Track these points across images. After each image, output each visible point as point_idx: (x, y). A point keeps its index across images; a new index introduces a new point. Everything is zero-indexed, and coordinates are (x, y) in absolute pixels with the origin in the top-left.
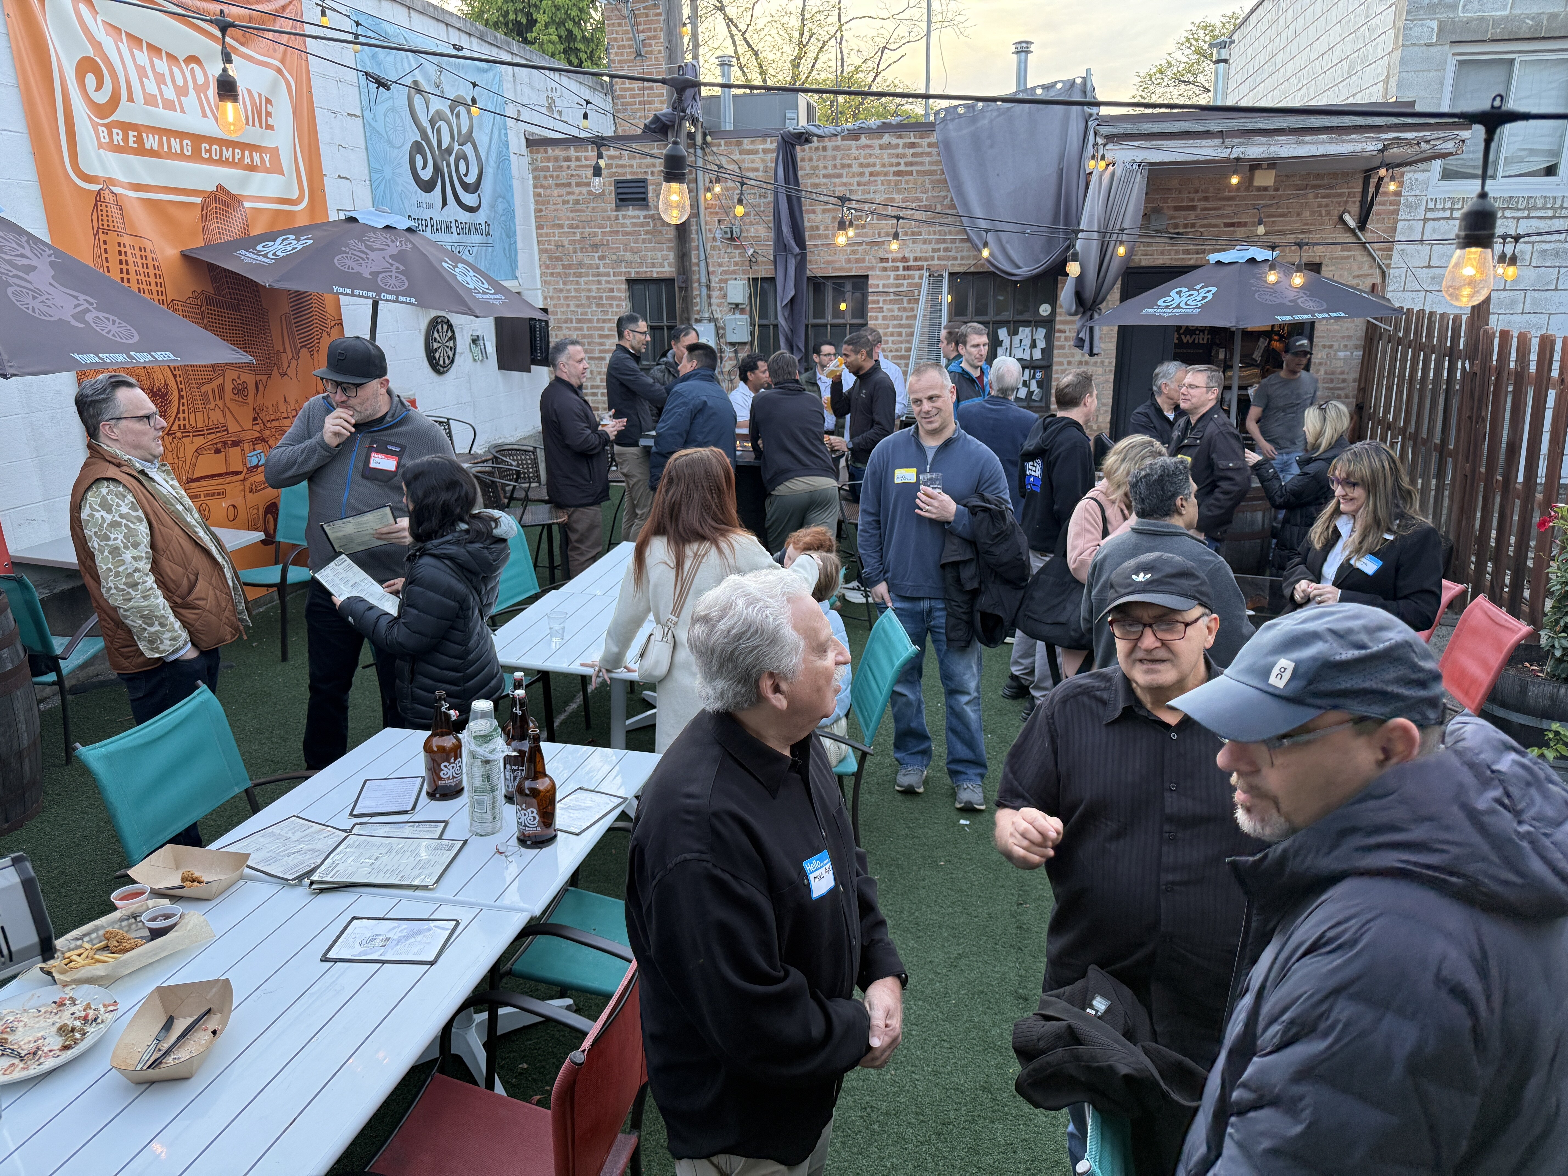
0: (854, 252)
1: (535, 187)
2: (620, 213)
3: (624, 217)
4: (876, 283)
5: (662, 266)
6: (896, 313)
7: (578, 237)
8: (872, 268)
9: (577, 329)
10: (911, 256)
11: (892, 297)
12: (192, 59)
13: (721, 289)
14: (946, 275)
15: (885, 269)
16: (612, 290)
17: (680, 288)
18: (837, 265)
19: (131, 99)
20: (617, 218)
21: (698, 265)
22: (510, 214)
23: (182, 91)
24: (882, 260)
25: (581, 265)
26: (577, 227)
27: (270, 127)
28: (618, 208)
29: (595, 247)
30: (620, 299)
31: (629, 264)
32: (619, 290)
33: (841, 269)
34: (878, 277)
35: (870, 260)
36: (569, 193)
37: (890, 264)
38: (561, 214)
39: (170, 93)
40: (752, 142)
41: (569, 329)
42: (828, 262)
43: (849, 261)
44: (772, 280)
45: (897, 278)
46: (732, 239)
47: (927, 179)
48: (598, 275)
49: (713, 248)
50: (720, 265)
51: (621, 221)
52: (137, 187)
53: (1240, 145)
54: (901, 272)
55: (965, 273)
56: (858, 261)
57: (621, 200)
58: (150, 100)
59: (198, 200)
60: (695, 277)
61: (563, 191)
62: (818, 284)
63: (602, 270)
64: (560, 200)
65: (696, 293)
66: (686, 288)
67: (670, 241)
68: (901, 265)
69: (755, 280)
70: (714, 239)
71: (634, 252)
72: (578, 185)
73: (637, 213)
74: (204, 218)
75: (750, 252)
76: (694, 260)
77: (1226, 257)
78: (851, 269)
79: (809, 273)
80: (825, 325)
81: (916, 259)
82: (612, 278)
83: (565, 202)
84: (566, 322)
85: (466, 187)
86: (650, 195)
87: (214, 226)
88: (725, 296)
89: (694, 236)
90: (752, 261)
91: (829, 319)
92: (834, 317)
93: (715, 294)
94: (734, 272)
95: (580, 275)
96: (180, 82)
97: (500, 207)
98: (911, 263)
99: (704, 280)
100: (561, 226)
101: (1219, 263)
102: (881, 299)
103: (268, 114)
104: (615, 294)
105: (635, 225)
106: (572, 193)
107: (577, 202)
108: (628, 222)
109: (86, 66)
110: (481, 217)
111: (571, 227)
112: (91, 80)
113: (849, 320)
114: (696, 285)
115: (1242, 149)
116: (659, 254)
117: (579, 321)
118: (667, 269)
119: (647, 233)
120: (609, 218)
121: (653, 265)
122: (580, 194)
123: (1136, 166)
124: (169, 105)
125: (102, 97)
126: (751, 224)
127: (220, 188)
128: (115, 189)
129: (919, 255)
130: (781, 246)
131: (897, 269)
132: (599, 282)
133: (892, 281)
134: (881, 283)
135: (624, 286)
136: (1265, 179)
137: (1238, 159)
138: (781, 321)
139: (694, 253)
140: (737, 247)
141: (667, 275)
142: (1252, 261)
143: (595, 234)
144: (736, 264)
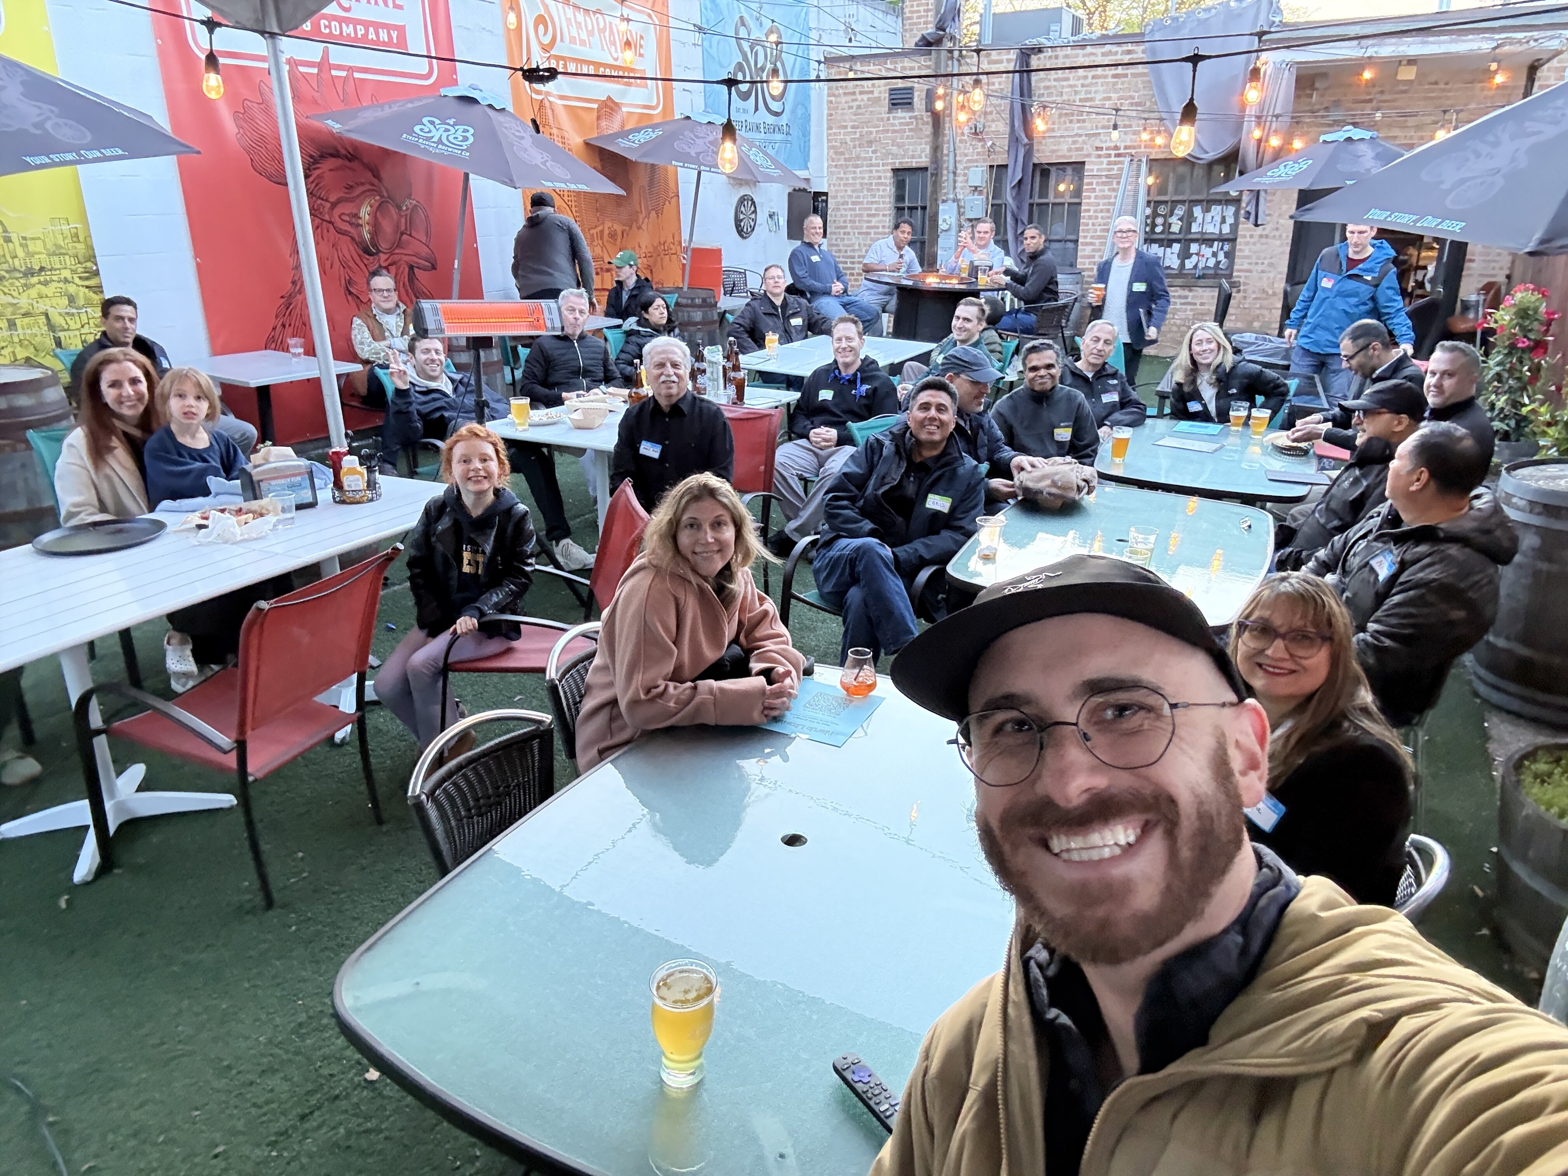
0: (1074, 142)
1: (829, 95)
2: (891, 115)
3: (894, 118)
5: (920, 157)
7: (858, 136)
9: (851, 209)
12: (598, 12)
13: (965, 175)
14: (1144, 160)
15: (1099, 156)
17: (932, 175)
18: (1060, 153)
19: (562, 40)
20: (888, 119)
21: (948, 155)
22: (807, 118)
23: (590, 33)
24: (1098, 148)
26: (858, 127)
27: (641, 55)
28: (890, 111)
29: (870, 143)
30: (885, 184)
31: (895, 156)
32: (885, 178)
33: (1064, 157)
34: (1093, 163)
35: (1088, 149)
36: (853, 100)
37: (1104, 152)
38: (847, 117)
39: (584, 36)
40: (999, 54)
43: (1070, 150)
44: (1006, 166)
45: (1109, 163)
46: (976, 133)
47: (1140, 80)
48: (871, 165)
50: (966, 155)
51: (892, 121)
52: (562, 98)
54: (1113, 159)
56: (1077, 149)
57: (893, 104)
58: (572, 40)
61: (849, 98)
62: (1044, 171)
63: (874, 161)
64: (846, 106)
66: (936, 174)
67: (927, 136)
68: (1113, 152)
69: (991, 167)
70: (963, 134)
71: (899, 146)
72: (861, 93)
73: (904, 114)
74: (599, 118)
75: (989, 143)
76: (945, 152)
77: (1332, 137)
78: (1071, 157)
79: (1036, 161)
80: (1047, 204)
81: (1126, 148)
83: (851, 108)
84: (843, 204)
85: (773, 98)
86: (916, 100)
87: (604, 123)
89: (947, 132)
90: (991, 151)
91: (1051, 199)
92: (1055, 197)
94: (976, 161)
95: (857, 166)
96: (590, 28)
98: (1122, 151)
99: (951, 168)
100: (846, 127)
102: (1095, 181)
103: (641, 46)
104: (883, 180)
105: (901, 124)
106: (856, 100)
107: (859, 107)
108: (896, 122)
109: (540, 20)
111: (853, 127)
112: (541, 29)
113: (1068, 199)
116: (919, 148)
117: (853, 203)
118: (924, 159)
119: (911, 130)
120: (882, 119)
121: (913, 157)
122: (862, 100)
123: (1284, 66)
124: (583, 43)
125: (546, 40)
126: (993, 121)
128: (551, 99)
129: (1128, 144)
130: (1014, 140)
131: (1109, 156)
132: (871, 171)
133: (1105, 166)
134: (1095, 167)
135: (890, 174)
136: (1408, 74)
137: (1370, 58)
138: (1010, 200)
139: (945, 146)
140: (980, 140)
141: (923, 165)
142: (1350, 139)
143: (871, 133)
144: (978, 154)
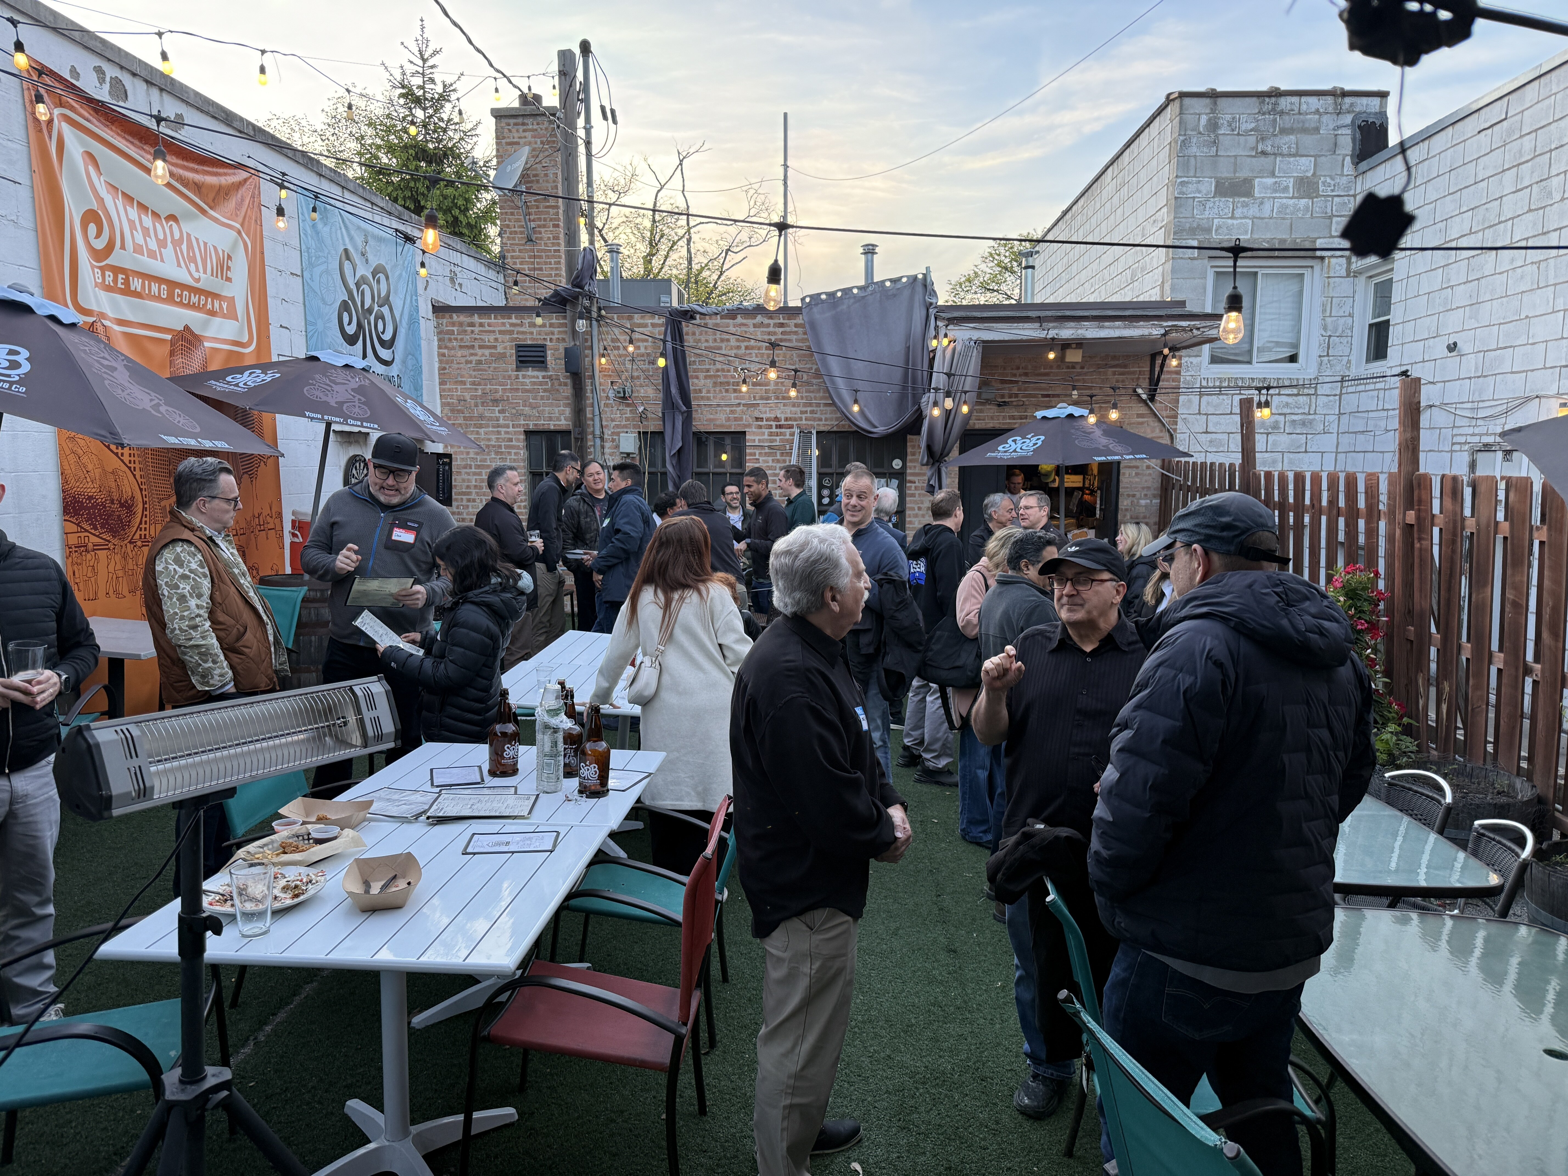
0: (732, 412)
1: (440, 347)
2: (520, 373)
3: (524, 377)
4: (753, 438)
5: (559, 419)
6: (770, 464)
7: (480, 393)
8: (749, 426)
9: (475, 474)
10: (783, 416)
11: (767, 450)
12: (172, 218)
13: (613, 440)
14: (814, 432)
15: (760, 427)
16: (511, 440)
17: (576, 439)
18: (718, 423)
19: (123, 247)
20: (517, 377)
21: (593, 420)
22: (418, 370)
23: (162, 244)
24: (757, 419)
25: (481, 417)
26: (479, 384)
27: (229, 279)
28: (518, 369)
29: (496, 402)
30: (518, 447)
31: (527, 417)
32: (518, 440)
33: (722, 426)
34: (754, 433)
35: (747, 419)
36: (472, 355)
37: (765, 423)
38: (464, 373)
39: (153, 245)
40: (642, 317)
41: (468, 474)
42: (711, 420)
43: (728, 419)
44: (661, 434)
45: (771, 434)
46: (624, 398)
47: (795, 353)
48: (498, 426)
49: (606, 405)
50: (613, 420)
51: (521, 380)
52: (121, 322)
53: (1054, 328)
54: (774, 430)
55: (829, 432)
56: (736, 419)
57: (521, 362)
58: (138, 249)
59: (169, 337)
60: (590, 430)
61: (466, 352)
62: (701, 438)
63: (501, 422)
64: (463, 360)
65: (590, 443)
66: (581, 439)
67: (567, 398)
68: (774, 424)
69: (645, 433)
70: (608, 398)
71: (532, 407)
72: (481, 347)
73: (536, 373)
74: (172, 353)
75: (641, 409)
76: (589, 415)
77: (1050, 413)
78: (730, 426)
79: (694, 429)
80: (708, 474)
81: (786, 419)
82: (511, 429)
83: (467, 362)
84: (465, 468)
85: (383, 343)
86: (549, 358)
87: (179, 361)
88: (617, 447)
89: (589, 394)
90: (643, 417)
91: (711, 468)
92: (715, 467)
93: (607, 445)
94: (625, 426)
95: (481, 426)
96: (161, 237)
97: (410, 363)
98: (783, 422)
99: (598, 432)
100: (464, 383)
101: (1044, 418)
102: (757, 452)
103: (229, 268)
104: (514, 443)
105: (534, 383)
106: (476, 355)
107: (479, 362)
108: (527, 381)
109: (91, 217)
110: (394, 370)
111: (473, 383)
112: (92, 228)
113: (729, 469)
114: (590, 437)
115: (1056, 331)
116: (556, 410)
117: (477, 467)
118: (563, 422)
119: (545, 391)
120: (510, 377)
121: (550, 419)
122: (483, 355)
123: (972, 343)
124: (152, 255)
125: (100, 244)
126: (641, 386)
127: (187, 328)
128: (107, 323)
129: (789, 415)
130: (669, 404)
131: (770, 427)
132: (499, 433)
133: (766, 437)
134: (757, 438)
135: (522, 437)
136: (1074, 356)
137: (1053, 339)
138: (669, 468)
139: (588, 409)
140: (628, 405)
141: (564, 428)
142: (1071, 416)
143: (496, 391)
144: (627, 419)
